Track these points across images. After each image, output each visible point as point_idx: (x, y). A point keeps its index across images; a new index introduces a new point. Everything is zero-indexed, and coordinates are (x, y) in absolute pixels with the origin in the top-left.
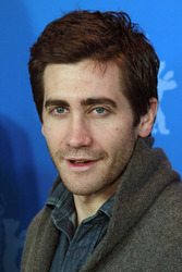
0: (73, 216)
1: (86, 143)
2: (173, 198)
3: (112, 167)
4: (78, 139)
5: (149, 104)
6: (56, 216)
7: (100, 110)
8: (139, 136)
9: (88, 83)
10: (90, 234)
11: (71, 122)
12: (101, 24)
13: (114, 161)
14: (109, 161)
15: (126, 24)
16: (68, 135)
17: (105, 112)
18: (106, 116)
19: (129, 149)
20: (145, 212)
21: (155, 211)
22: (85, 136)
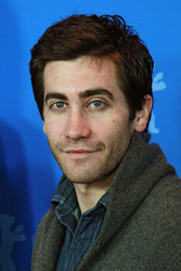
0: (76, 211)
1: (85, 134)
2: (168, 189)
3: (109, 157)
4: (76, 130)
5: (144, 100)
6: (60, 212)
7: (97, 103)
8: (135, 131)
9: (86, 77)
10: (91, 227)
11: (70, 116)
12: (98, 25)
13: (112, 152)
14: (106, 152)
15: (121, 27)
16: (67, 128)
17: (102, 105)
18: (103, 109)
19: (126, 142)
20: (141, 202)
21: (150, 201)
22: (84, 127)
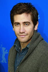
0: (20, 48)
3: (29, 37)
6: (16, 48)
10: (24, 52)
15: (31, 5)
16: (20, 30)
18: (28, 26)
21: (38, 46)
22: (24, 30)
